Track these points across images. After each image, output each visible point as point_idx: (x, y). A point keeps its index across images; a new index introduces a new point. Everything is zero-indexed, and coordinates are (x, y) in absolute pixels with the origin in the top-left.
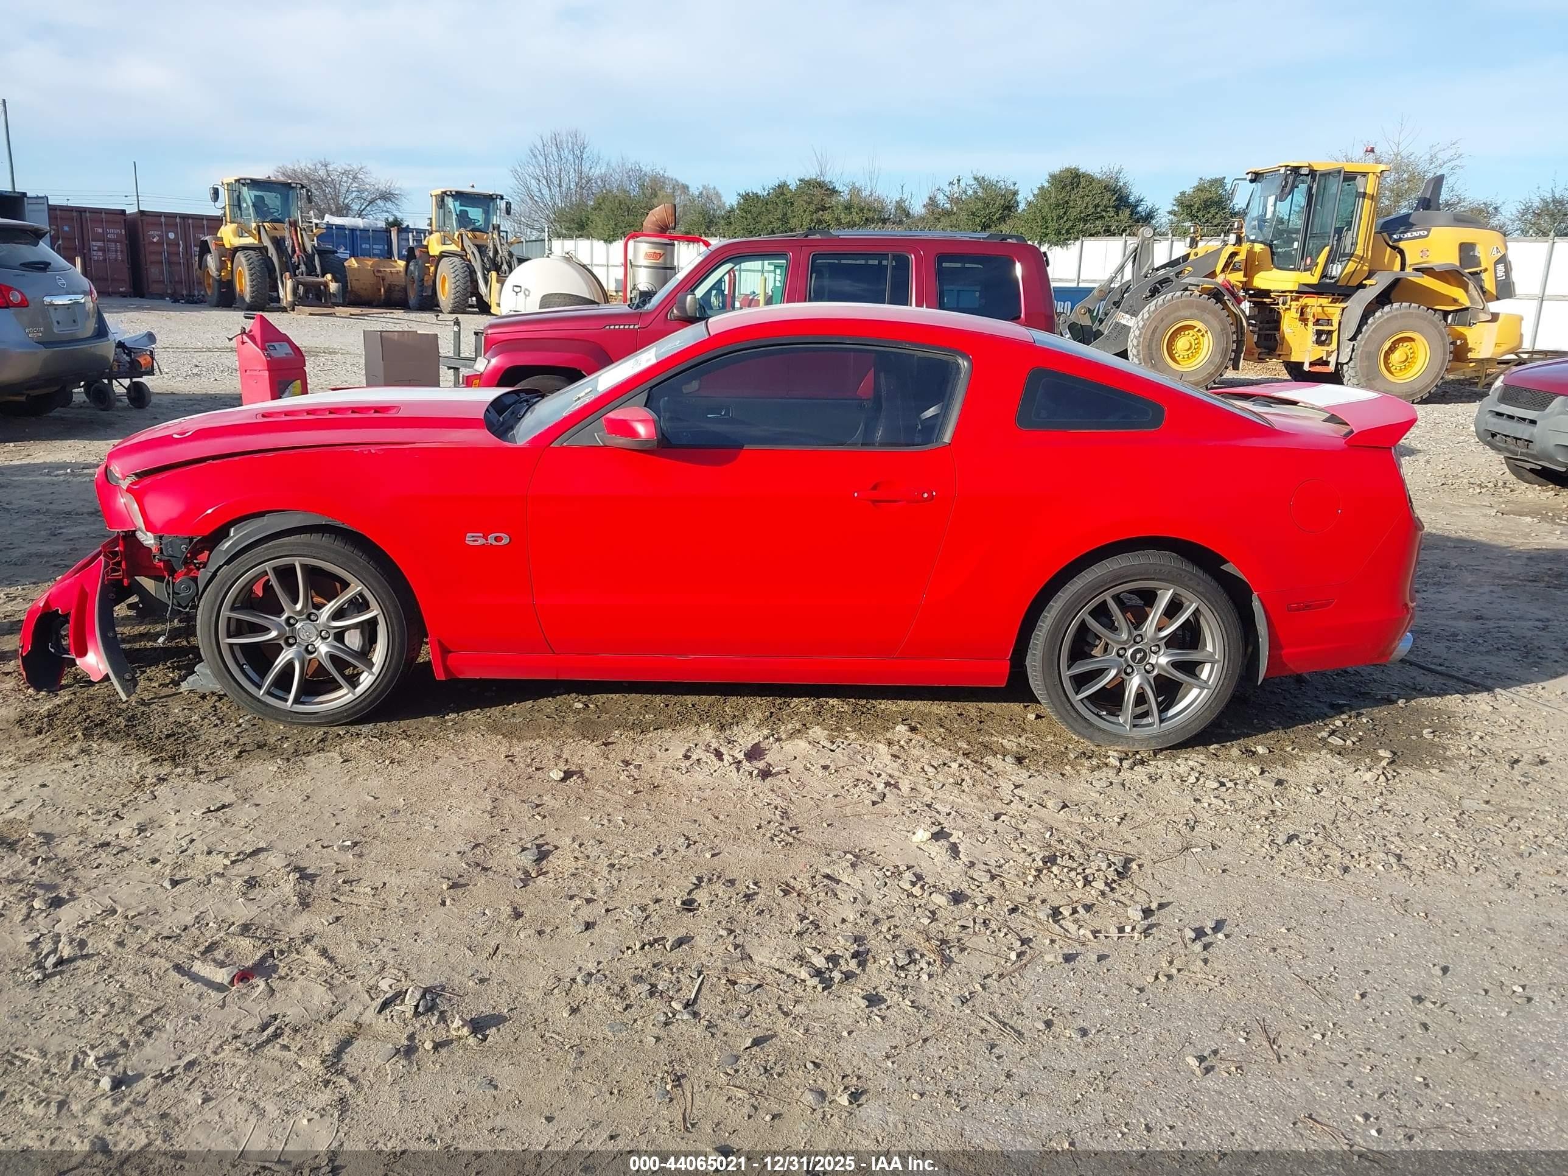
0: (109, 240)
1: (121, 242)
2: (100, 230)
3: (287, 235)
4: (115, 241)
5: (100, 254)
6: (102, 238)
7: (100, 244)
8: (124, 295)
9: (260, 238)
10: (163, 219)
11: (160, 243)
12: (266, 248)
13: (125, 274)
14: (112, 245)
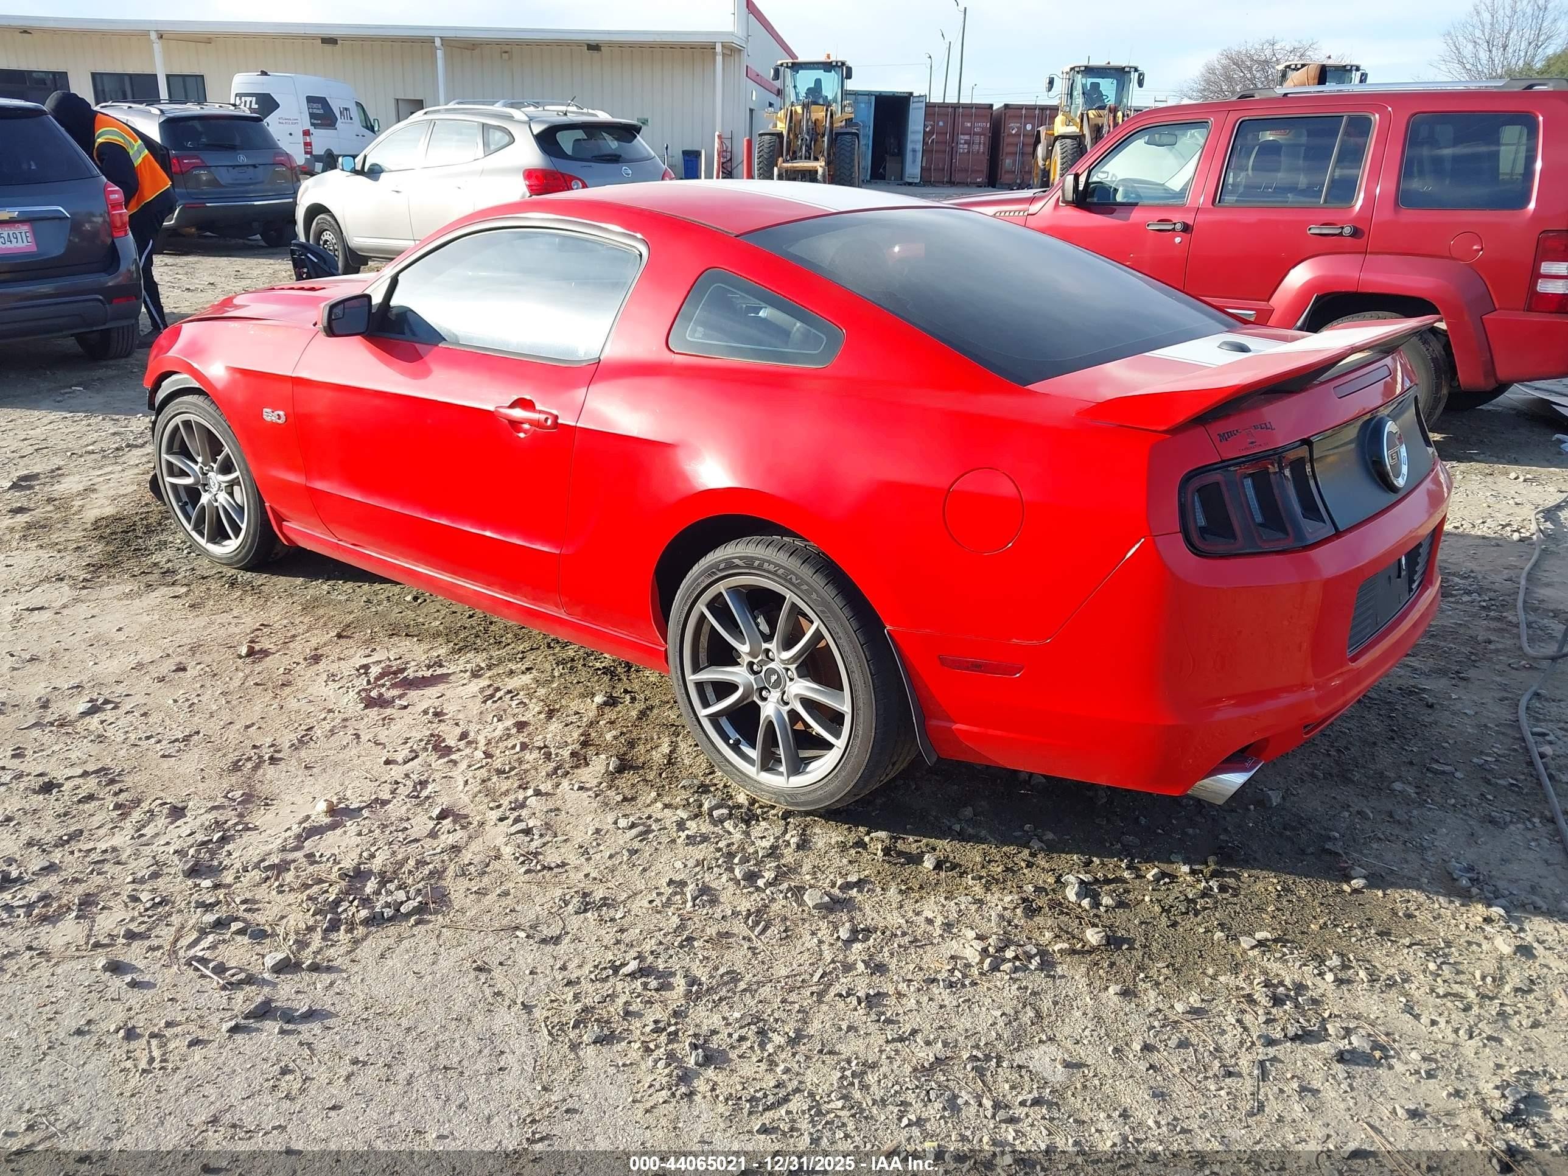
0: (975, 134)
1: (984, 135)
2: (969, 125)
3: (1106, 123)
4: (980, 134)
5: (966, 146)
6: (969, 132)
7: (967, 137)
8: (979, 186)
9: (1082, 126)
10: (1024, 111)
11: (1018, 135)
12: (1084, 136)
13: (984, 167)
14: (977, 139)
